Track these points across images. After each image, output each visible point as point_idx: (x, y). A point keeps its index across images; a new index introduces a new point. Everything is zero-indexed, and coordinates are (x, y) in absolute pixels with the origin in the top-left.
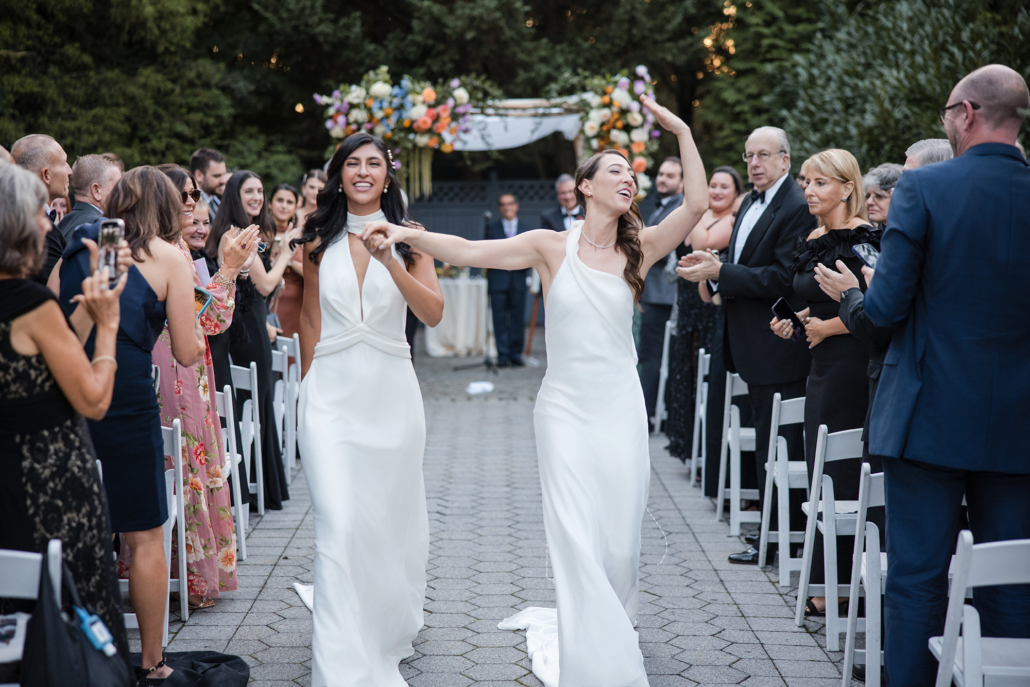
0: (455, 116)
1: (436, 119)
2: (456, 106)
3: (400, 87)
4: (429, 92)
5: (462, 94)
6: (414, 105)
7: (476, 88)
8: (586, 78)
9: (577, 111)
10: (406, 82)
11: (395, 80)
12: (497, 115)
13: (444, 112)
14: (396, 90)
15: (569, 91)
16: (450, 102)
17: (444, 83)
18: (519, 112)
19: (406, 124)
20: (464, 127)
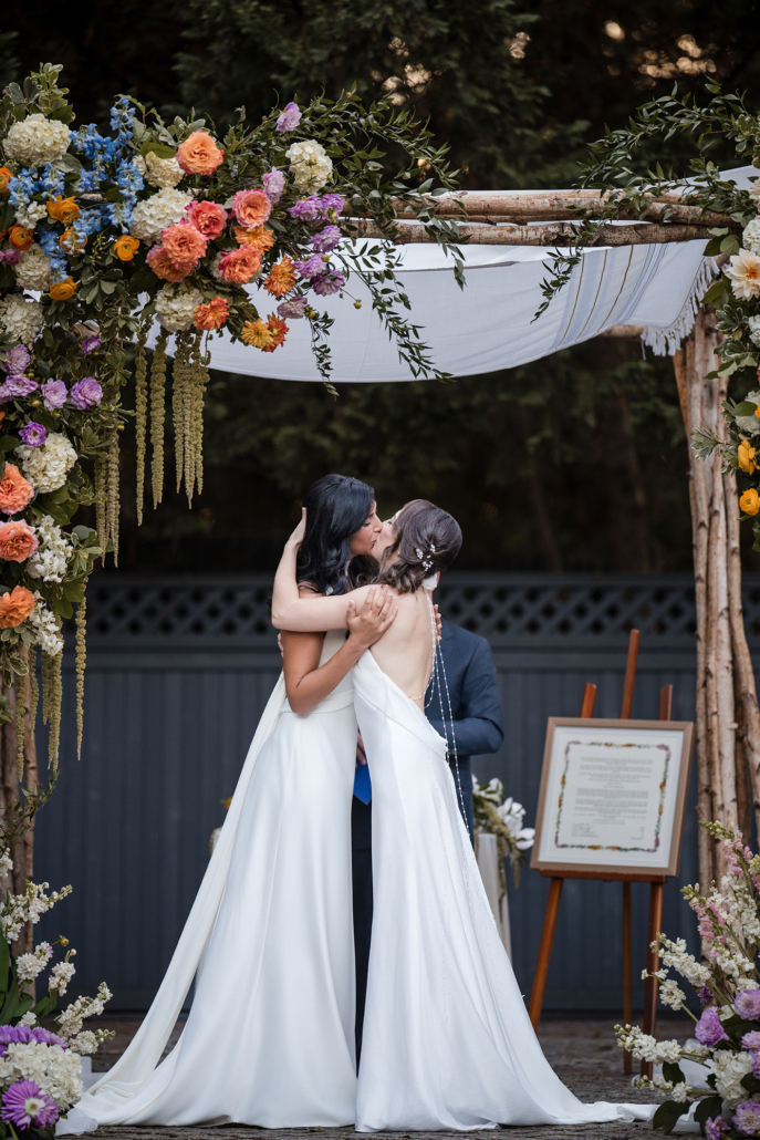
0: (291, 231)
1: (224, 239)
2: (290, 194)
3: (105, 130)
4: (201, 147)
5: (312, 158)
6: (148, 191)
7: (361, 139)
8: (729, 110)
9: (699, 228)
10: (124, 111)
11: (85, 107)
12: (432, 235)
13: (253, 210)
14: (89, 136)
15: (675, 156)
16: (275, 180)
17: (254, 120)
18: (503, 228)
19: (124, 249)
20: (317, 266)
